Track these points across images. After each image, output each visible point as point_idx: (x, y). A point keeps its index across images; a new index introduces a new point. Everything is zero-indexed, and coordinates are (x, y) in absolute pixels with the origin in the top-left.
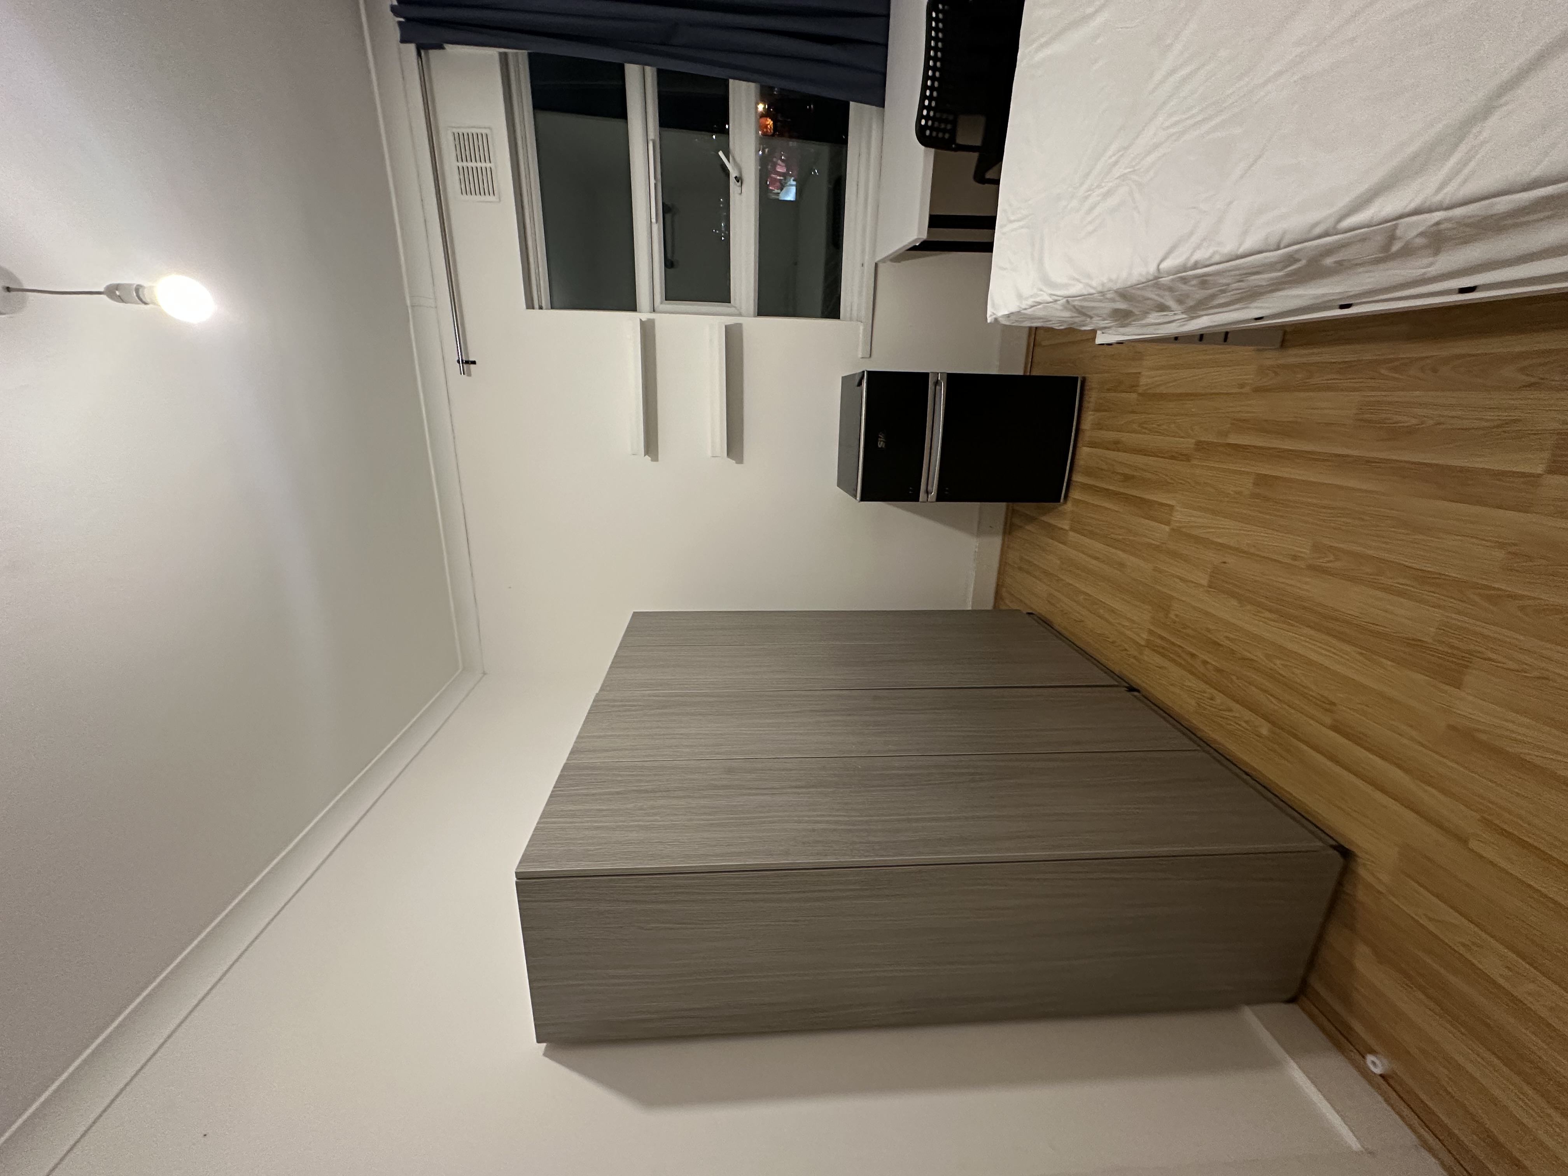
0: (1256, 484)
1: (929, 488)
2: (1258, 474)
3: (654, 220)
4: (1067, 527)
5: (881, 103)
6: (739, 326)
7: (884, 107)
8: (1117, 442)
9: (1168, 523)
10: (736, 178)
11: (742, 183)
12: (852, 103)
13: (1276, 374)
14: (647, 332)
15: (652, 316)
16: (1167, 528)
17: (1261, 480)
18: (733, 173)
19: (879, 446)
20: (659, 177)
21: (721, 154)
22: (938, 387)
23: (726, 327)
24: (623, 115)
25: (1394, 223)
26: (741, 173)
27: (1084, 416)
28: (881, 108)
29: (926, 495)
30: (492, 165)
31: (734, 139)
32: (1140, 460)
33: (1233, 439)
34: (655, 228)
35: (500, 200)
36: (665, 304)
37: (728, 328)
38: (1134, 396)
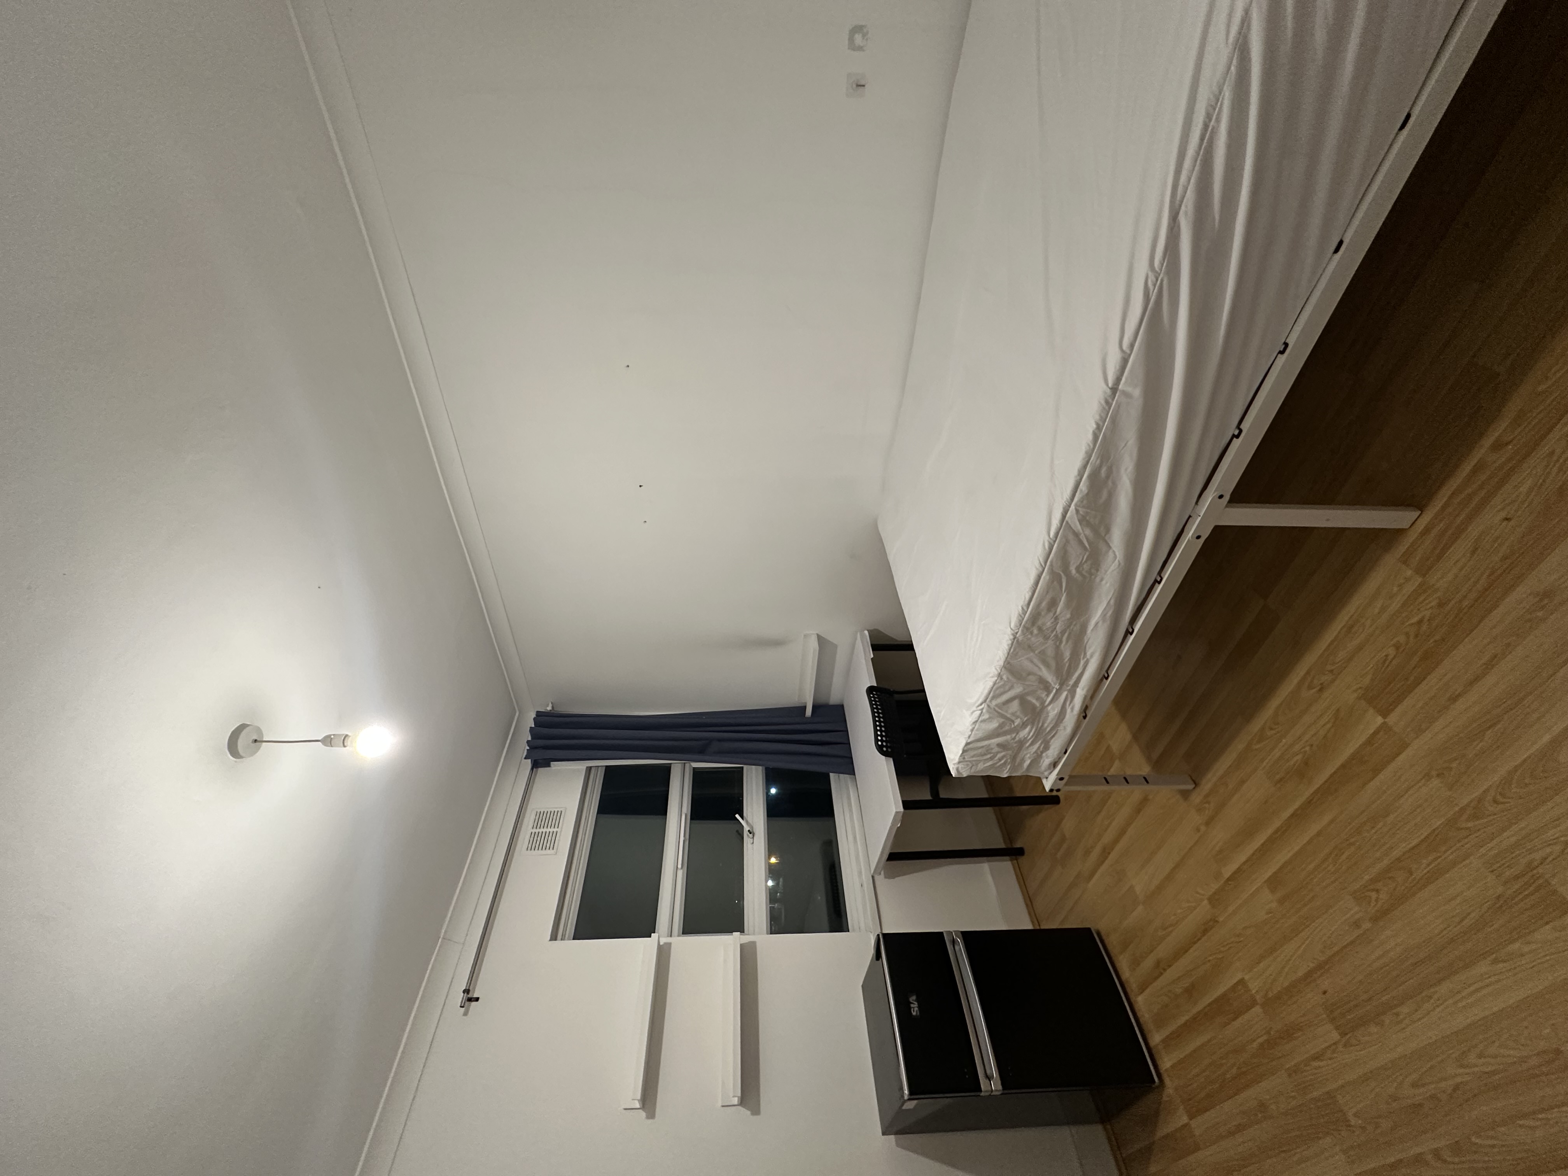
0: (1273, 891)
1: (988, 1072)
2: (1265, 882)
3: (680, 866)
4: (1185, 1119)
5: (852, 772)
6: (753, 944)
7: (854, 774)
8: (1158, 963)
9: (1254, 1003)
10: (749, 831)
11: (753, 836)
12: (831, 775)
13: (1209, 803)
14: (663, 954)
15: (669, 940)
16: (1257, 1009)
17: (1273, 883)
18: (746, 828)
19: (914, 1014)
20: (687, 836)
21: (737, 816)
22: (957, 948)
23: (741, 945)
24: (662, 811)
25: (1065, 522)
26: (752, 828)
27: (1118, 965)
28: (852, 776)
29: (988, 1081)
30: (559, 830)
31: (747, 810)
32: (1184, 963)
33: (1228, 871)
34: (680, 873)
35: (556, 853)
36: (683, 936)
37: (742, 947)
38: (1140, 908)
